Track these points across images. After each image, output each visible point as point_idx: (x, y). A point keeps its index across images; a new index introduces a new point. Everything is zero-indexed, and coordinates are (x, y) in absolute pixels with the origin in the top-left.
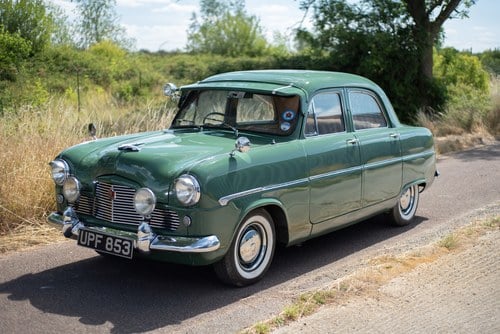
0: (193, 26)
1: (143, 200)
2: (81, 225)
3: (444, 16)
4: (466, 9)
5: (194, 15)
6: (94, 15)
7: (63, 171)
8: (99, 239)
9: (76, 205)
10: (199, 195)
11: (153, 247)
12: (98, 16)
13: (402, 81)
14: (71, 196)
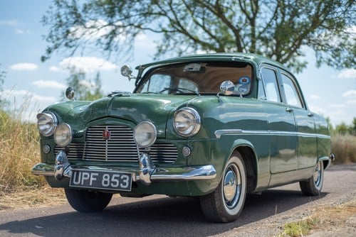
2: (71, 168)
7: (50, 123)
8: (94, 177)
9: (67, 151)
10: (199, 126)
11: (154, 177)
14: (63, 141)
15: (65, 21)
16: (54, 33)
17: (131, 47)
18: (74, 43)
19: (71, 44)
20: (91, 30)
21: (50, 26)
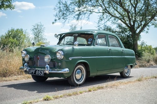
1: (47, 58)
2: (29, 68)
3: (141, 31)
4: (147, 31)
6: (38, 35)
7: (25, 54)
8: (34, 71)
9: (28, 63)
10: (63, 56)
11: (50, 72)
12: (39, 35)
14: (27, 60)
15: (62, 9)
16: (58, 14)
17: (89, 18)
18: (66, 17)
19: (65, 18)
20: (72, 13)
21: (56, 11)
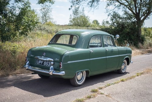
0: (70, 18)
3: (145, 19)
5: (71, 15)
12: (46, 15)
13: (134, 35)
